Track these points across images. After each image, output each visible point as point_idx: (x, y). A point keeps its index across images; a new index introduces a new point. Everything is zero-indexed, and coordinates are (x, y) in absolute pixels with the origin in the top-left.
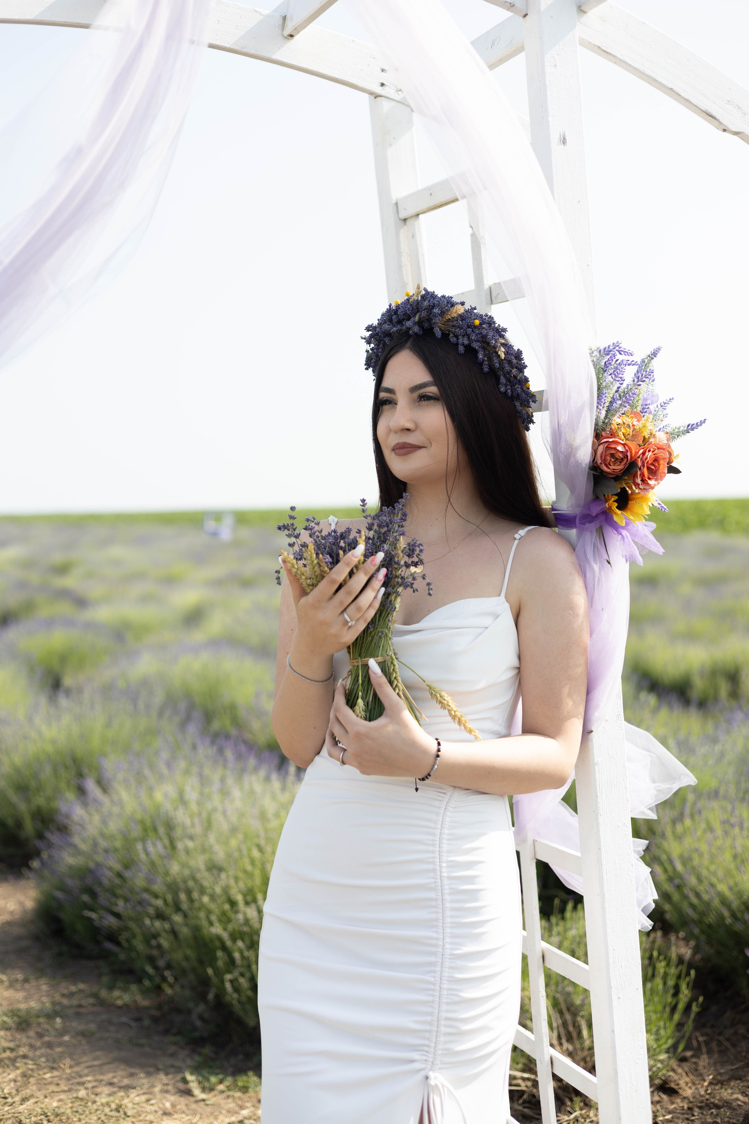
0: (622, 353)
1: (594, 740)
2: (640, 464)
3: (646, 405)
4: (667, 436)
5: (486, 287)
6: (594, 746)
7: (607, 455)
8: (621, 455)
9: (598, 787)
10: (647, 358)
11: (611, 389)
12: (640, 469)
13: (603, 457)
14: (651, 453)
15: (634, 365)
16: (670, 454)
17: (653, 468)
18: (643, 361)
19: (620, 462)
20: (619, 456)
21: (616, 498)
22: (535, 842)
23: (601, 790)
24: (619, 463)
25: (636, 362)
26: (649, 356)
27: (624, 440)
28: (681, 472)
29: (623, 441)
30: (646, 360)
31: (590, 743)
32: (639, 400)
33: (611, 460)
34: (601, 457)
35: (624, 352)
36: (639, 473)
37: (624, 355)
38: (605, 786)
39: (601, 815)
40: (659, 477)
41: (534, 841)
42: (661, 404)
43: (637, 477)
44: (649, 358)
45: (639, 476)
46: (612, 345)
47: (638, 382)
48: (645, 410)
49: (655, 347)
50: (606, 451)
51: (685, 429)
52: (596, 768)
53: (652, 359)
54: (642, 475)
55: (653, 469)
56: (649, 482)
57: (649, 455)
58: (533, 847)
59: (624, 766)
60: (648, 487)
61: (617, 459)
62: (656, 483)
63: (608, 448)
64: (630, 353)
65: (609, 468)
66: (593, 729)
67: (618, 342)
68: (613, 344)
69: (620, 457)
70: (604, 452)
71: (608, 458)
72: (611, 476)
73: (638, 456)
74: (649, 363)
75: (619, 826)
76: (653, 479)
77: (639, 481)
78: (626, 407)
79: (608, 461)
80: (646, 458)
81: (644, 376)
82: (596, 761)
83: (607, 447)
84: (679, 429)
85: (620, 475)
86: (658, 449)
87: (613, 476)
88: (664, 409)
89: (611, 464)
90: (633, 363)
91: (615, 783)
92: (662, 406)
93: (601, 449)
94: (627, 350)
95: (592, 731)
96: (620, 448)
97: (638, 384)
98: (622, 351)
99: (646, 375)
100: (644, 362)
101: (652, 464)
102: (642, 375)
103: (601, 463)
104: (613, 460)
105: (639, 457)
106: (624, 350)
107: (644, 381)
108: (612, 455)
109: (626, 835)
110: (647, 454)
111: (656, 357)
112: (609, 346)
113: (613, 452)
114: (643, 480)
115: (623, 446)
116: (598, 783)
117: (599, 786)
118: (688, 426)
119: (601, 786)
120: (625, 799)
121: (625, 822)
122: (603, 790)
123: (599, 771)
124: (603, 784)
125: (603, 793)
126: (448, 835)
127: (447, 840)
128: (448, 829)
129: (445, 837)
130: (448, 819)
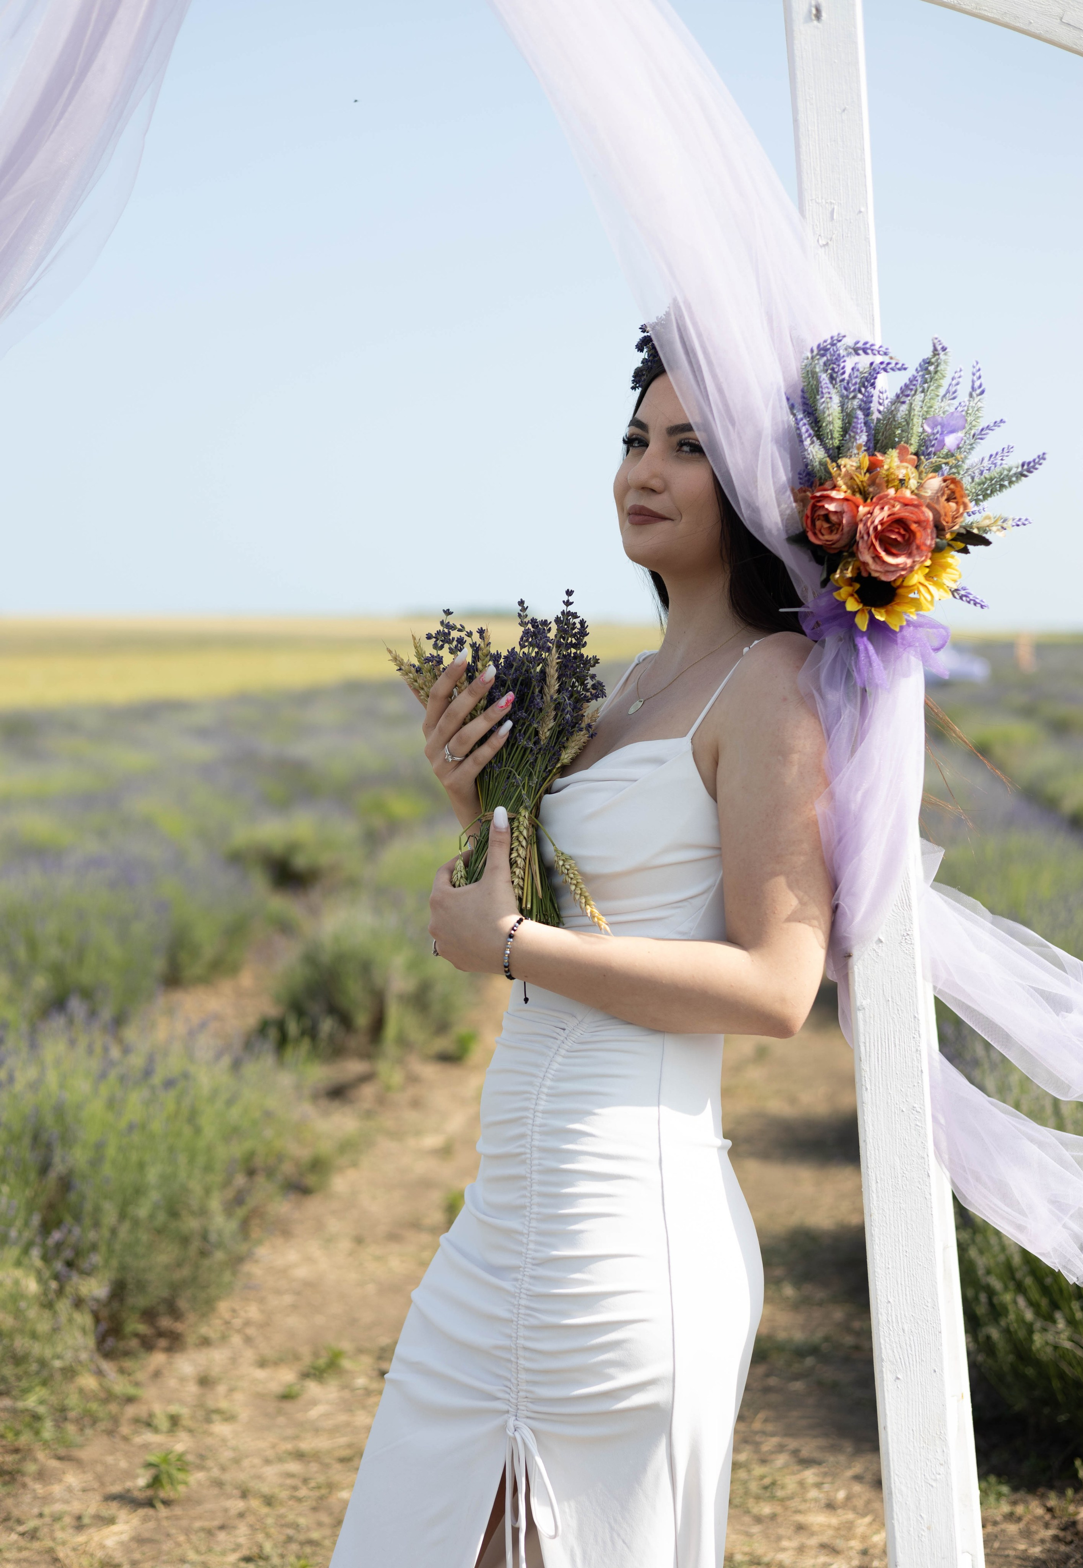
9: (862, 1045)
23: (868, 1050)
38: (876, 1044)
39: (867, 1089)
52: (860, 1015)
75: (903, 1111)
82: (858, 1004)
91: (897, 1042)
108: (826, 518)
109: (917, 1125)
117: (865, 1043)
119: (868, 1044)
120: (916, 1069)
121: (915, 1105)
122: (872, 1051)
123: (865, 1021)
124: (872, 1041)
125: (872, 1055)
126: (550, 1088)
127: (547, 1095)
128: (552, 1080)
129: (545, 1090)
130: (555, 1066)
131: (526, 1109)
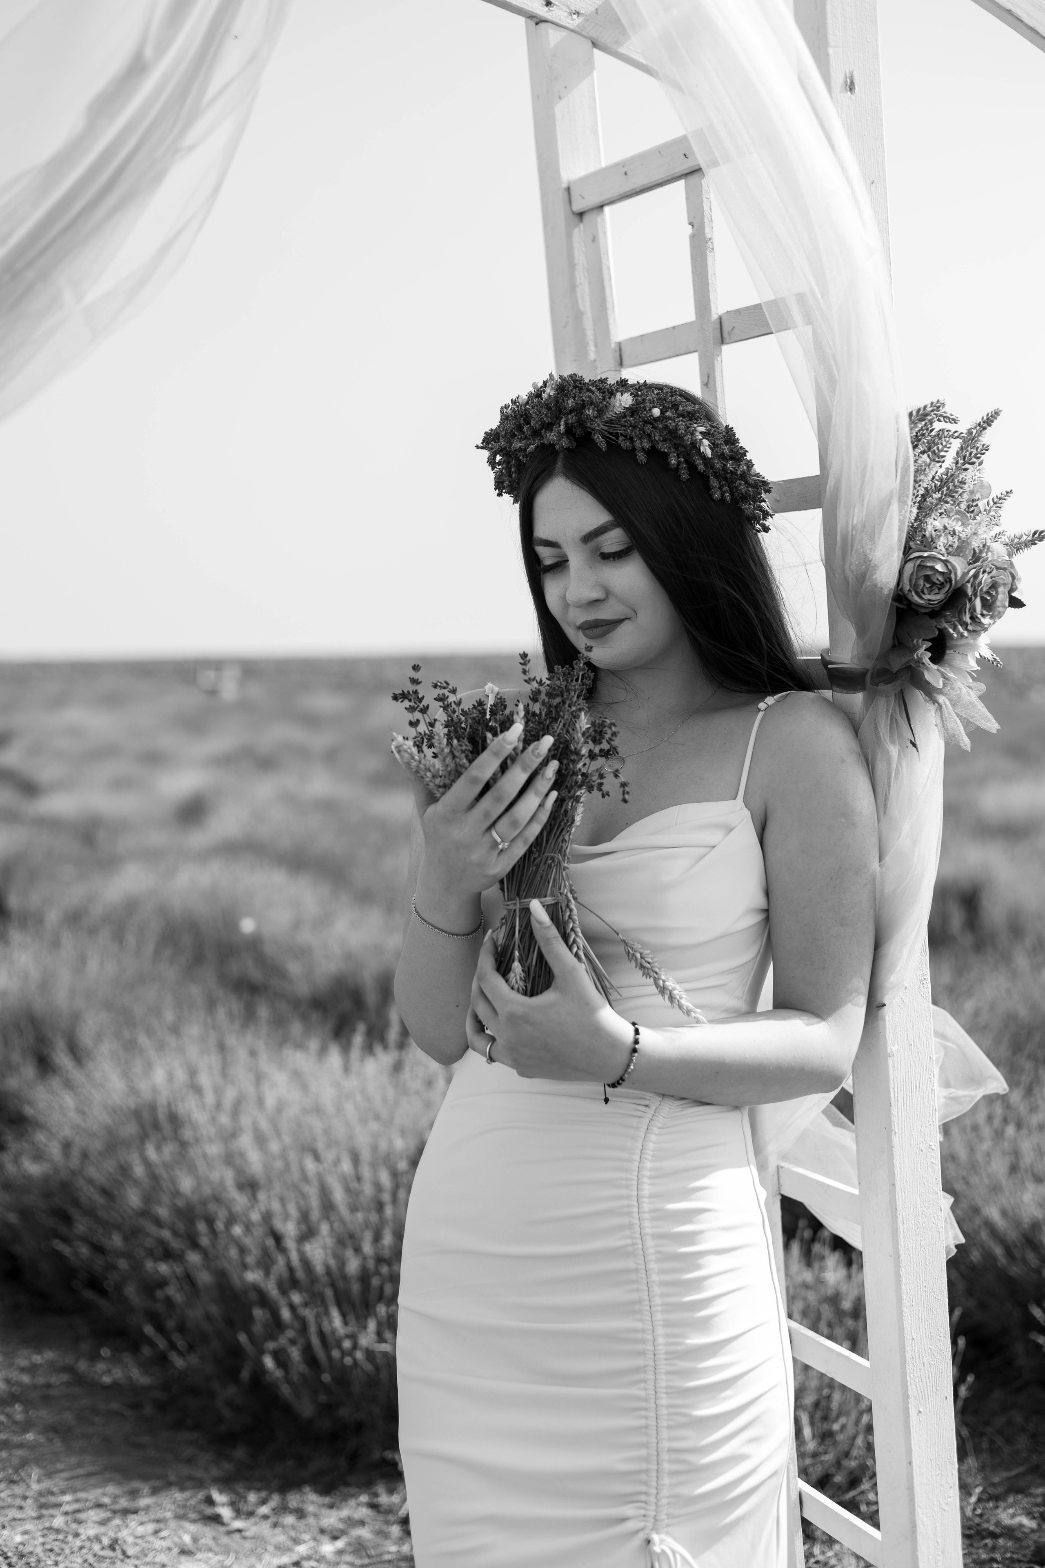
0: (942, 419)
1: (887, 1017)
2: (970, 592)
3: (973, 501)
4: (1007, 549)
5: (715, 317)
6: (887, 1027)
7: (920, 578)
8: (941, 578)
9: (892, 1090)
10: (975, 428)
11: (926, 475)
12: (970, 600)
13: (914, 581)
14: (986, 574)
15: (957, 437)
16: (1013, 577)
17: (988, 598)
18: (970, 432)
19: (940, 589)
20: (938, 579)
21: (930, 644)
22: (780, 1169)
23: (896, 1095)
24: (937, 591)
25: (962, 433)
26: (979, 424)
27: (946, 555)
28: (1025, 605)
29: (943, 555)
30: (974, 431)
31: (880, 1023)
32: (963, 492)
33: (924, 585)
34: (910, 580)
35: (944, 417)
36: (968, 606)
37: (944, 422)
38: (902, 1088)
39: (895, 1133)
40: (996, 613)
41: (778, 1167)
42: (993, 500)
43: (965, 613)
44: (978, 428)
45: (967, 610)
46: (929, 405)
47: (964, 464)
48: (972, 509)
49: (990, 409)
50: (917, 571)
51: (1030, 538)
52: (890, 1061)
53: (985, 429)
54: (973, 609)
55: (989, 600)
56: (983, 620)
57: (985, 578)
58: (776, 1177)
59: (931, 1058)
60: (979, 629)
61: (934, 584)
62: (992, 621)
63: (921, 567)
64: (953, 419)
65: (921, 598)
66: (886, 1002)
67: (938, 401)
68: (932, 403)
69: (940, 581)
70: (915, 573)
71: (921, 582)
72: (923, 611)
73: (967, 579)
74: (979, 436)
75: (923, 1150)
76: (987, 615)
77: (967, 618)
78: (947, 503)
79: (921, 587)
80: (980, 583)
81: (973, 455)
82: (889, 1051)
83: (919, 566)
84: (1020, 539)
85: (937, 609)
86: (997, 568)
87: (928, 611)
88: (998, 507)
89: (926, 591)
90: (956, 434)
91: (918, 1084)
92: (995, 503)
93: (910, 567)
94: (948, 415)
95: (884, 1005)
96: (939, 567)
97: (964, 467)
98: (941, 416)
99: (976, 454)
100: (972, 433)
101: (988, 593)
102: (971, 454)
103: (909, 590)
104: (928, 585)
105: (968, 581)
106: (945, 415)
107: (973, 463)
108: (927, 578)
109: (933, 1163)
110: (981, 576)
111: (990, 425)
112: (925, 407)
113: (929, 573)
114: (973, 618)
115: (943, 564)
116: (892, 1085)
118: (1035, 533)
119: (896, 1090)
120: (931, 1109)
121: (931, 1144)
122: (899, 1095)
123: (894, 1067)
124: (899, 1086)
125: (899, 1099)
126: (651, 1170)
127: (650, 1178)
128: (652, 1161)
129: (647, 1173)
130: (651, 1146)
131: (628, 1197)
